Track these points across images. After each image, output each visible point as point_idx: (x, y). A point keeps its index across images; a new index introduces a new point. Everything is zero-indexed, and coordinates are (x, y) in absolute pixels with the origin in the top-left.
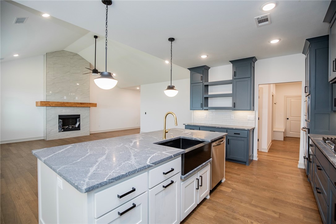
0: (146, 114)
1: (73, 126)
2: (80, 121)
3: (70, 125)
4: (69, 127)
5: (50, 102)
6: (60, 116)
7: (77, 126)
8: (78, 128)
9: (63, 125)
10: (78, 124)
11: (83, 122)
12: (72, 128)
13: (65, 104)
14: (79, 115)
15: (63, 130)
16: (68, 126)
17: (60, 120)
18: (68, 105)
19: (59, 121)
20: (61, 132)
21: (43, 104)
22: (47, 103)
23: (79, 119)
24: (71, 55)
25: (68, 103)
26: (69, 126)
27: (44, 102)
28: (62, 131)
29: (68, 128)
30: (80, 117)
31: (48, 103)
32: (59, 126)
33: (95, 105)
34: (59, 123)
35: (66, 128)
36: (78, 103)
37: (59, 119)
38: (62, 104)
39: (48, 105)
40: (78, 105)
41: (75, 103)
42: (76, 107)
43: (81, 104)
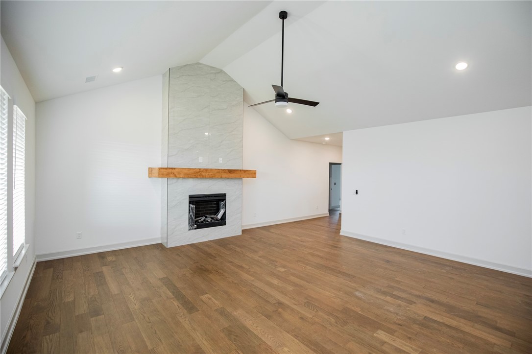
0: (357, 193)
1: (213, 216)
2: (225, 206)
3: (207, 214)
4: (207, 219)
5: (176, 170)
6: (191, 197)
7: (219, 216)
8: (222, 222)
9: (197, 215)
10: (222, 212)
11: (231, 209)
12: (211, 221)
13: (202, 173)
14: (224, 195)
15: (196, 226)
16: (204, 218)
17: (191, 205)
18: (207, 174)
19: (189, 206)
20: (193, 229)
21: (163, 174)
22: (170, 171)
23: (224, 202)
24: (212, 73)
25: (206, 170)
26: (206, 217)
27: (164, 170)
28: (195, 229)
29: (204, 220)
30: (225, 199)
31: (173, 171)
32: (190, 218)
33: (252, 174)
34: (189, 213)
35: (202, 222)
36: (224, 171)
37: (190, 203)
38: (197, 172)
39: (171, 175)
40: (224, 175)
41: (218, 171)
42: (221, 178)
43: (230, 173)
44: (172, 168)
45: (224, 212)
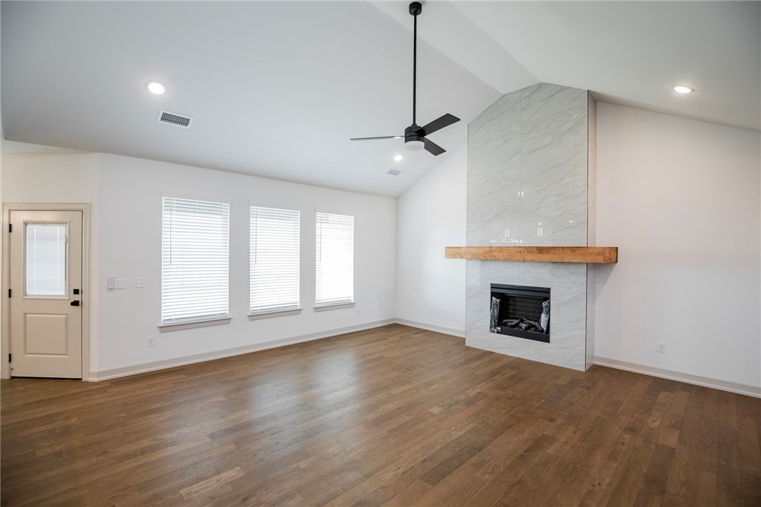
2: (549, 310)
5: (462, 249)
6: (493, 286)
8: (544, 336)
9: (502, 315)
10: (543, 317)
11: (559, 317)
12: (525, 328)
13: (494, 253)
14: (547, 291)
15: (499, 328)
17: (493, 298)
18: (501, 255)
20: (494, 332)
21: (449, 255)
22: (456, 250)
23: (547, 303)
25: (500, 249)
26: (522, 321)
27: (450, 250)
28: (498, 332)
29: (517, 325)
30: (547, 299)
31: (459, 250)
32: (492, 315)
34: (491, 307)
35: (511, 326)
36: (529, 250)
37: (493, 294)
38: (487, 252)
39: (458, 256)
40: (529, 257)
41: (520, 249)
42: (524, 261)
43: (540, 253)
44: (458, 248)
45: (547, 319)
